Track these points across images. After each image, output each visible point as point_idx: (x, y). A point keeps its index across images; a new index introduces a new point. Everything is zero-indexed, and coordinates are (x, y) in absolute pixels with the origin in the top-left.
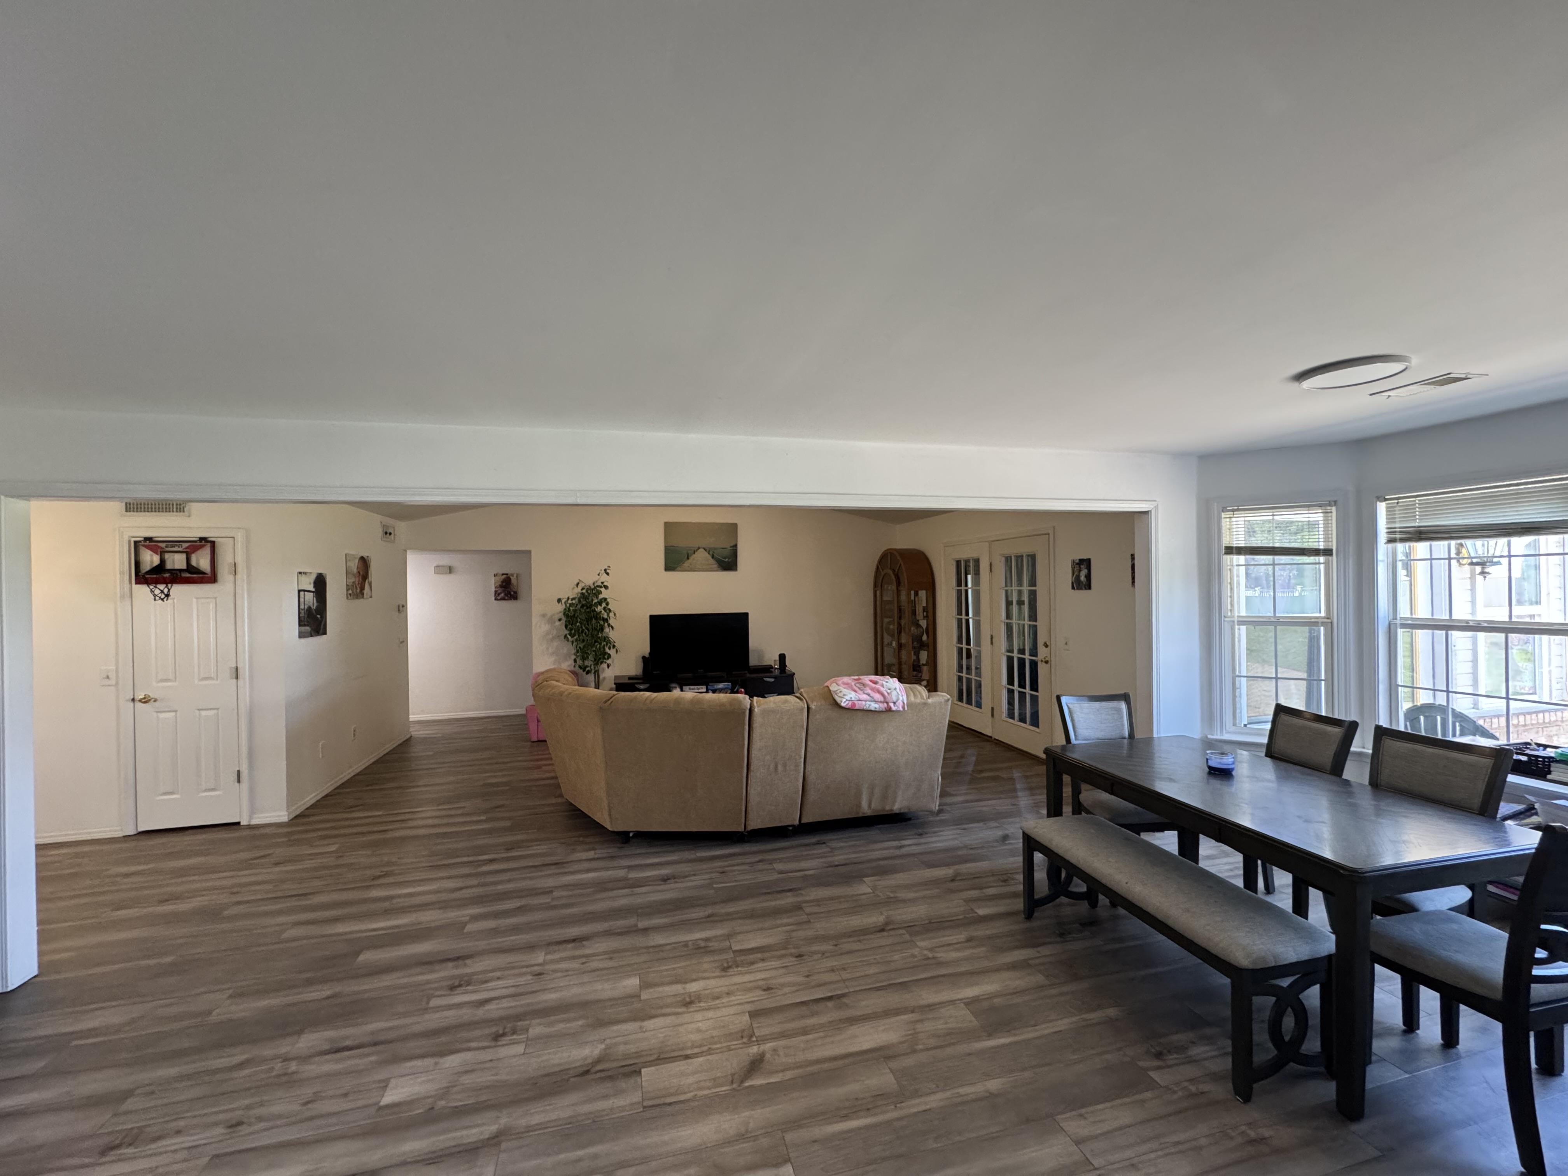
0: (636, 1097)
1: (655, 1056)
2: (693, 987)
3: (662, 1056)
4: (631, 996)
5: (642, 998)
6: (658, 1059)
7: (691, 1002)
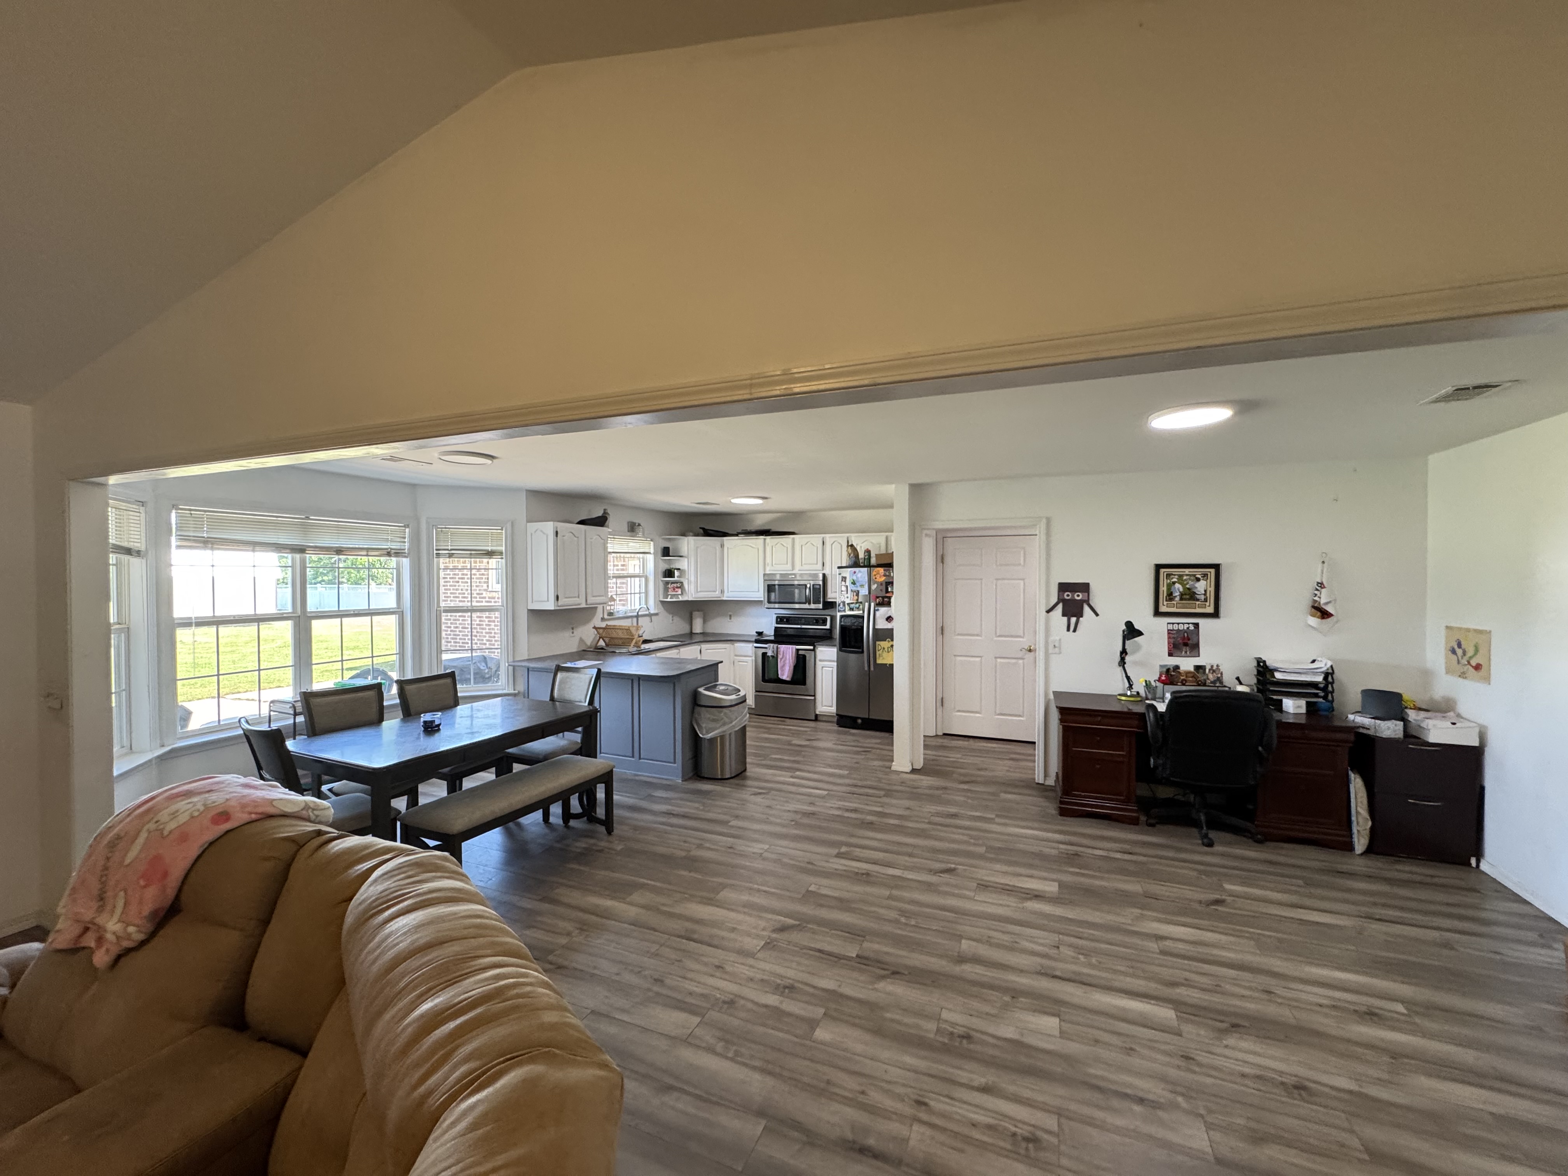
0: (866, 945)
1: (842, 961)
2: (772, 1000)
3: (836, 959)
4: (834, 1019)
5: (822, 1011)
6: (841, 959)
7: (785, 987)
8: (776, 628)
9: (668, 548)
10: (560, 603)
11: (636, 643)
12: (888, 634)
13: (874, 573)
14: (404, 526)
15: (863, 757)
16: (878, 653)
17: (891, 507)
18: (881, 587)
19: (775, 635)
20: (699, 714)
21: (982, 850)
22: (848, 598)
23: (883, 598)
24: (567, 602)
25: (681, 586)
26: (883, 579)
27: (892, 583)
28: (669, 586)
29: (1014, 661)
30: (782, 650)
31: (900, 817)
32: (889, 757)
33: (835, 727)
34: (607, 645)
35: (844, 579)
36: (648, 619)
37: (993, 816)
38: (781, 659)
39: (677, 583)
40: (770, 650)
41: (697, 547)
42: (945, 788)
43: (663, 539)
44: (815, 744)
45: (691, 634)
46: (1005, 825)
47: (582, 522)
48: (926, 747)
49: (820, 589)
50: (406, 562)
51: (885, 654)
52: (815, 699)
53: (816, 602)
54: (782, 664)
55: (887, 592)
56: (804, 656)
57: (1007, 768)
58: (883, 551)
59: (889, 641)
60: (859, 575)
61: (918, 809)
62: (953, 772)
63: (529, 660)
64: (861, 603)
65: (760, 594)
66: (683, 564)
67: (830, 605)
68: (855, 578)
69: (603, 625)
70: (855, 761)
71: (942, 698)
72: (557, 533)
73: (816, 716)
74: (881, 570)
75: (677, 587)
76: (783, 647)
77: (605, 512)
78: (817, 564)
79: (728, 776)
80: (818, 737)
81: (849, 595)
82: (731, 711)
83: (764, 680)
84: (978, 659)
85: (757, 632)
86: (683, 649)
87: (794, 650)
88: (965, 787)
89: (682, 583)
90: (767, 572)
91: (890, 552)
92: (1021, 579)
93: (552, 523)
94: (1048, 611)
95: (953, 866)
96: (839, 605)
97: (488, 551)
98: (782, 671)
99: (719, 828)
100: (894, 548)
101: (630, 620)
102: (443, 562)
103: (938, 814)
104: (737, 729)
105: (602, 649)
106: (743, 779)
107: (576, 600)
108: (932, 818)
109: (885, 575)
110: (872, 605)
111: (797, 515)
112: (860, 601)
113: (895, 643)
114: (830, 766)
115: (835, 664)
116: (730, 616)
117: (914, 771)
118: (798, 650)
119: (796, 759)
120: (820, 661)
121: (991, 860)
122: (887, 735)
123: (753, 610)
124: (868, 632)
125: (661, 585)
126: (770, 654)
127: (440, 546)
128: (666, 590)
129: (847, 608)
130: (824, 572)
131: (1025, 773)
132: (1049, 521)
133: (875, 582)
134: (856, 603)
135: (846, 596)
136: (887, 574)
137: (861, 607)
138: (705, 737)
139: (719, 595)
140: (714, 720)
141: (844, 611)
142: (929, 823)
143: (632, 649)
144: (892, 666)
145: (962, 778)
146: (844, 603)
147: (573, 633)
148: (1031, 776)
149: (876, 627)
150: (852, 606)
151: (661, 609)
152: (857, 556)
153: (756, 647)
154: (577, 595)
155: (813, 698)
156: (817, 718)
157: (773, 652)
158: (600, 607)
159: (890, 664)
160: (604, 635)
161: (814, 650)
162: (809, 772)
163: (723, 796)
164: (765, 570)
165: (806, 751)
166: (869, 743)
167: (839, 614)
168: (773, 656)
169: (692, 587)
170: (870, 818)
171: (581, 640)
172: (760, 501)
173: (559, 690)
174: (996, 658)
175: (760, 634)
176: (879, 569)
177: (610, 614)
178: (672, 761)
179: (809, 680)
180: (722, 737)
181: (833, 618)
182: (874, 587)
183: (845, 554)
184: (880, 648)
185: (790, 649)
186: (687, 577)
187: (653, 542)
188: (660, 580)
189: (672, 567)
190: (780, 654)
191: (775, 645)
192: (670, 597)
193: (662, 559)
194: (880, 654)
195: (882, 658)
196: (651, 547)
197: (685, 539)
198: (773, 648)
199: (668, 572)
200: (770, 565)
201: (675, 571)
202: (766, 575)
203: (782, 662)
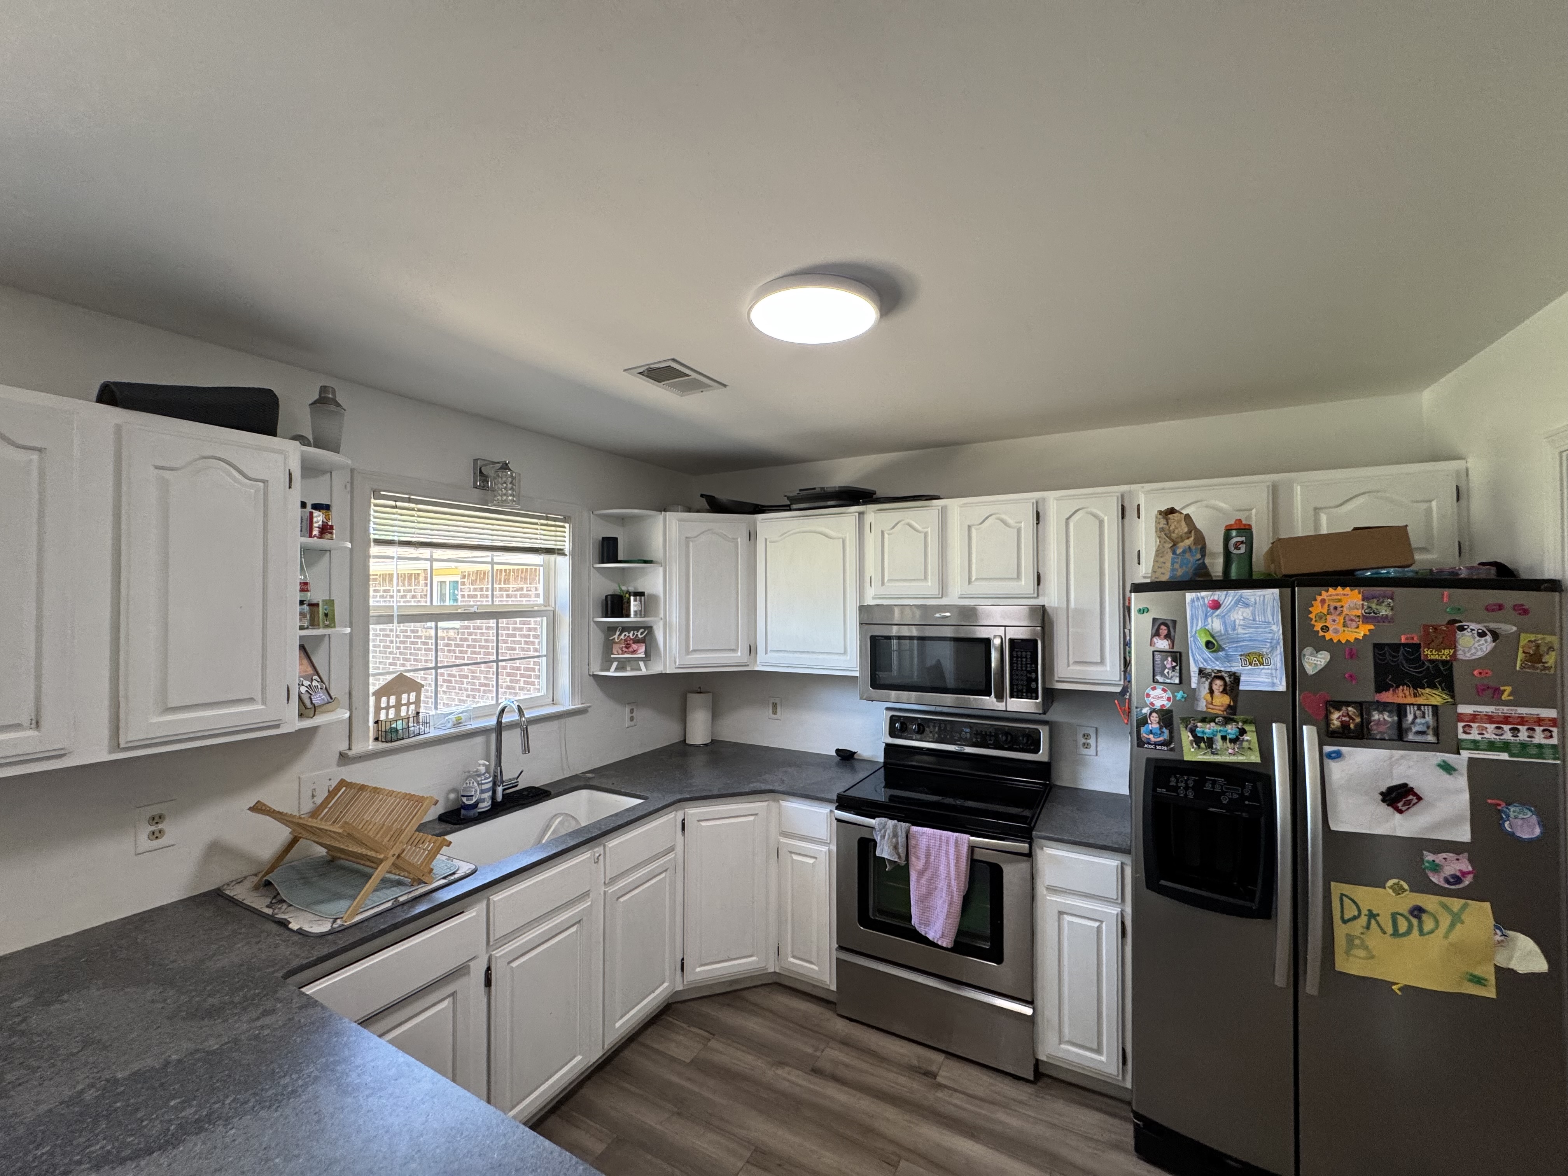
9: (615, 540)
13: (1317, 608)
16: (1340, 931)
19: (893, 779)
25: (646, 634)
26: (1363, 631)
28: (615, 638)
30: (923, 843)
38: (921, 873)
39: (637, 629)
40: (884, 836)
41: (689, 539)
43: (600, 516)
45: (684, 749)
51: (1375, 940)
52: (1037, 1012)
54: (924, 890)
55: (1383, 685)
56: (996, 873)
59: (1398, 890)
60: (1241, 617)
65: (850, 660)
66: (652, 581)
68: (1216, 625)
73: (1040, 1067)
75: (637, 641)
76: (925, 835)
78: (1019, 577)
83: (866, 919)
87: (964, 850)
89: (648, 628)
90: (869, 601)
98: (926, 909)
101: (473, 741)
110: (1311, 732)
115: (1120, 912)
116: (775, 706)
118: (975, 851)
120: (1052, 890)
125: (596, 638)
126: (884, 851)
128: (608, 646)
130: (1040, 602)
133: (1320, 644)
139: (745, 660)
151: (597, 695)
153: (839, 819)
155: (1028, 1008)
157: (896, 847)
161: (1029, 855)
164: (862, 595)
168: (893, 862)
169: (676, 642)
183: (1143, 544)
184: (1349, 914)
185: (952, 850)
186: (662, 615)
187: (567, 525)
188: (592, 623)
189: (624, 588)
190: (918, 858)
191: (904, 825)
192: (615, 664)
193: (598, 569)
194: (1350, 939)
195: (1361, 953)
196: (563, 537)
197: (660, 517)
198: (895, 835)
199: (612, 602)
200: (883, 584)
201: (632, 598)
202: (863, 609)
203: (923, 881)
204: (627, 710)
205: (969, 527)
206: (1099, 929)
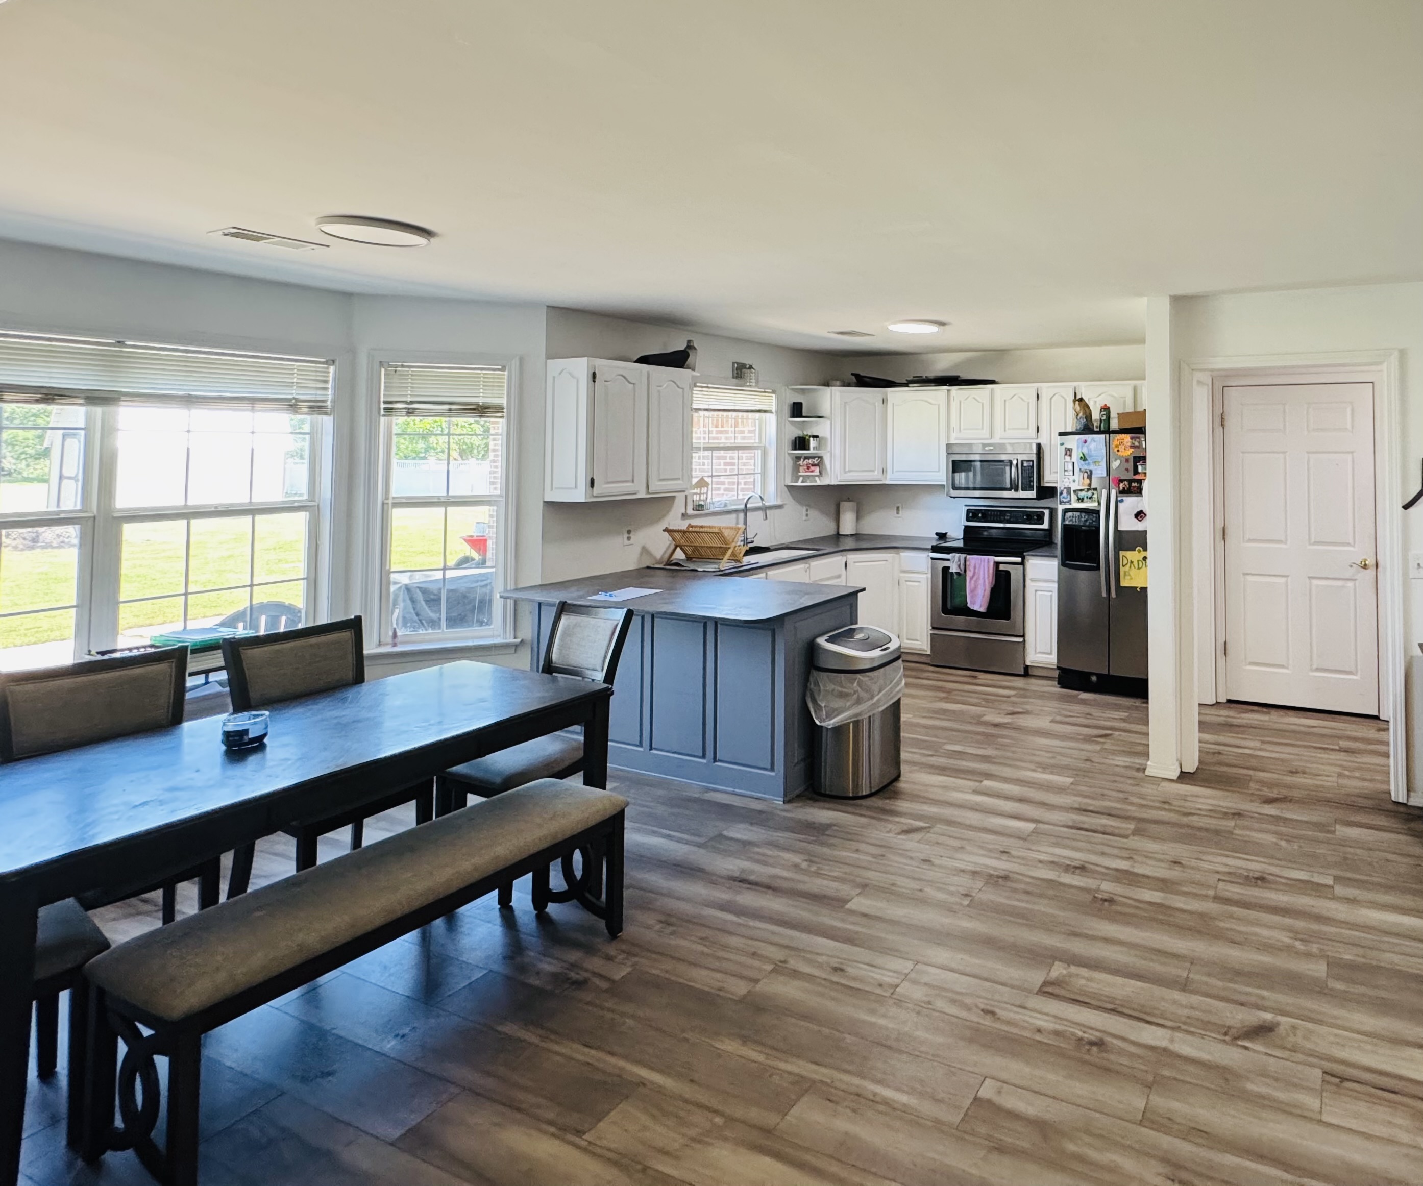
8: (966, 527)
9: (800, 405)
10: (597, 490)
11: (733, 554)
12: (1138, 540)
13: (1116, 443)
14: (326, 363)
15: (1098, 747)
16: (1122, 569)
17: (1142, 341)
18: (1126, 465)
19: (965, 539)
20: (817, 684)
21: (1319, 969)
22: (1076, 482)
23: (1130, 481)
24: (606, 490)
25: (819, 462)
26: (1130, 452)
27: (1143, 459)
28: (801, 462)
29: (1340, 583)
30: (973, 563)
31: (1164, 885)
32: (1140, 748)
33: (1055, 689)
34: (689, 559)
35: (1068, 452)
36: (760, 514)
37: (1329, 881)
38: (971, 578)
39: (813, 458)
40: (954, 562)
41: (846, 403)
42: (1238, 815)
43: (793, 390)
44: (1022, 721)
45: (837, 537)
46: (1353, 901)
47: (644, 360)
48: (1203, 726)
49: (1032, 467)
50: (327, 422)
51: (1133, 572)
52: (1024, 641)
53: (1027, 487)
54: (973, 585)
55: (1136, 472)
56: (1008, 573)
57: (1338, 770)
58: (1130, 409)
59: (1139, 551)
60: (1093, 446)
61: (1194, 863)
62: (1251, 779)
63: (543, 587)
64: (1095, 489)
65: (939, 474)
66: (821, 428)
67: (1047, 493)
68: (1085, 451)
69: (683, 525)
70: (1084, 755)
71: (1225, 643)
72: (594, 375)
73: (1027, 668)
74: (1127, 438)
75: (813, 465)
76: (973, 559)
77: (690, 346)
78: (1028, 428)
79: (865, 792)
80: (1028, 707)
81: (1076, 477)
82: (871, 679)
83: (945, 610)
84: (1283, 580)
85: (937, 534)
86: (815, 563)
87: (992, 564)
88: (1270, 810)
89: (821, 458)
90: (953, 441)
91: (1140, 409)
92: (1348, 452)
93: (586, 359)
94: (1406, 507)
95: (1268, 1016)
96: (1061, 493)
97: (478, 405)
98: (973, 596)
99: (827, 918)
100: (1145, 404)
101: (734, 516)
102: (399, 421)
103: (1233, 877)
104: (881, 709)
105: (677, 564)
106: (889, 798)
107: (627, 487)
108: (1221, 885)
109: (1133, 446)
110: (1113, 492)
111: (999, 354)
112: (1093, 486)
113: (1149, 554)
114: (1044, 767)
115: (1056, 585)
116: (898, 508)
117: (1184, 777)
118: (997, 564)
119: (989, 752)
120: (1032, 580)
121: (1343, 999)
122: (1137, 702)
123: (928, 499)
124: (1106, 536)
125: (789, 463)
126: (954, 569)
127: (392, 395)
128: (796, 468)
129: (1074, 497)
130: (1038, 441)
131: (1371, 780)
132: (1403, 353)
133: (1117, 458)
134: (1088, 490)
135: (1072, 478)
136: (1137, 444)
137: (1095, 496)
138: (823, 724)
139: (880, 476)
140: (843, 695)
141: (1069, 502)
142: (1217, 899)
143: (725, 564)
144: (1144, 590)
145: (1267, 793)
146: (1069, 489)
147: (629, 538)
148: (1384, 787)
149: (1120, 528)
150: (1081, 494)
151: (788, 500)
152: (1089, 417)
153: (932, 559)
154: (630, 478)
155: (1021, 640)
156: (1027, 672)
157: (959, 566)
158: (680, 498)
159: (1141, 588)
160: (682, 542)
161: (1022, 563)
162: (1006, 780)
163: (848, 835)
164: (948, 438)
165: (1003, 737)
166: (1109, 719)
167: (1060, 508)
168: (958, 574)
169: (837, 466)
170: (1107, 887)
171: (645, 550)
172: (934, 329)
173: (562, 647)
174: (1310, 578)
175: (942, 536)
176: (1123, 436)
177: (699, 507)
178: (769, 766)
179: (1016, 613)
180: (857, 723)
181: (1053, 512)
182: (1115, 464)
183: (1071, 414)
184: (1125, 562)
185: (986, 564)
186: (829, 449)
187: (774, 395)
188: (786, 455)
189: (805, 433)
190: (970, 570)
191: (964, 556)
192: (801, 479)
193: (789, 421)
194: (1125, 572)
195: (1129, 577)
196: (771, 402)
197: (827, 390)
198: (959, 560)
199: (799, 441)
200: (960, 431)
201: (811, 439)
202: (949, 446)
203: (973, 582)
204: (805, 509)
205: (1005, 401)
206: (1051, 596)
